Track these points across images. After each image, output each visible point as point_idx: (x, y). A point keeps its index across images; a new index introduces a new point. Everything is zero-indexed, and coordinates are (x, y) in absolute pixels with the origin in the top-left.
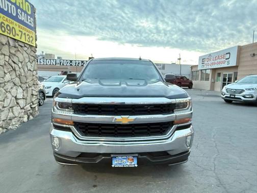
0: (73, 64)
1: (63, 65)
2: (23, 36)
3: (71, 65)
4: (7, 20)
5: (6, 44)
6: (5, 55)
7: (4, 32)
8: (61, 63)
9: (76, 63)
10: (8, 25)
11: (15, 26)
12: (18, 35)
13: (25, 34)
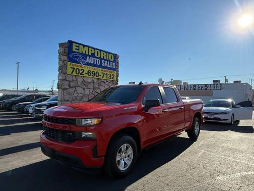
0: (197, 88)
1: (187, 89)
2: (105, 76)
3: (195, 89)
4: (93, 69)
5: (92, 82)
6: (90, 89)
7: (90, 75)
8: (185, 88)
9: (199, 87)
10: (93, 71)
11: (98, 71)
12: (100, 76)
13: (107, 74)
